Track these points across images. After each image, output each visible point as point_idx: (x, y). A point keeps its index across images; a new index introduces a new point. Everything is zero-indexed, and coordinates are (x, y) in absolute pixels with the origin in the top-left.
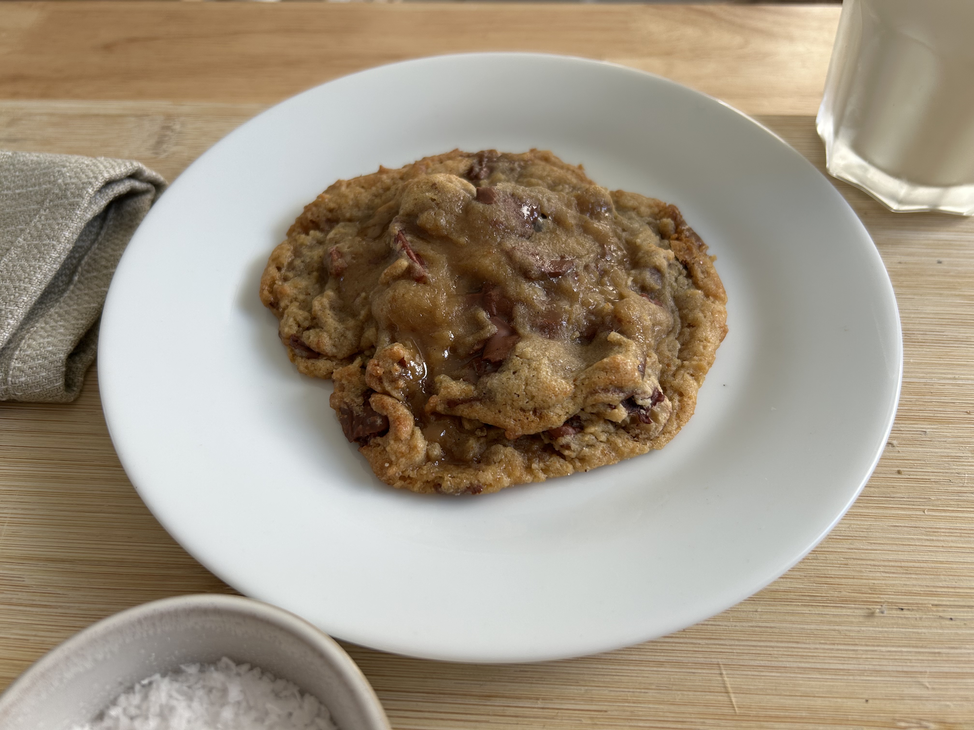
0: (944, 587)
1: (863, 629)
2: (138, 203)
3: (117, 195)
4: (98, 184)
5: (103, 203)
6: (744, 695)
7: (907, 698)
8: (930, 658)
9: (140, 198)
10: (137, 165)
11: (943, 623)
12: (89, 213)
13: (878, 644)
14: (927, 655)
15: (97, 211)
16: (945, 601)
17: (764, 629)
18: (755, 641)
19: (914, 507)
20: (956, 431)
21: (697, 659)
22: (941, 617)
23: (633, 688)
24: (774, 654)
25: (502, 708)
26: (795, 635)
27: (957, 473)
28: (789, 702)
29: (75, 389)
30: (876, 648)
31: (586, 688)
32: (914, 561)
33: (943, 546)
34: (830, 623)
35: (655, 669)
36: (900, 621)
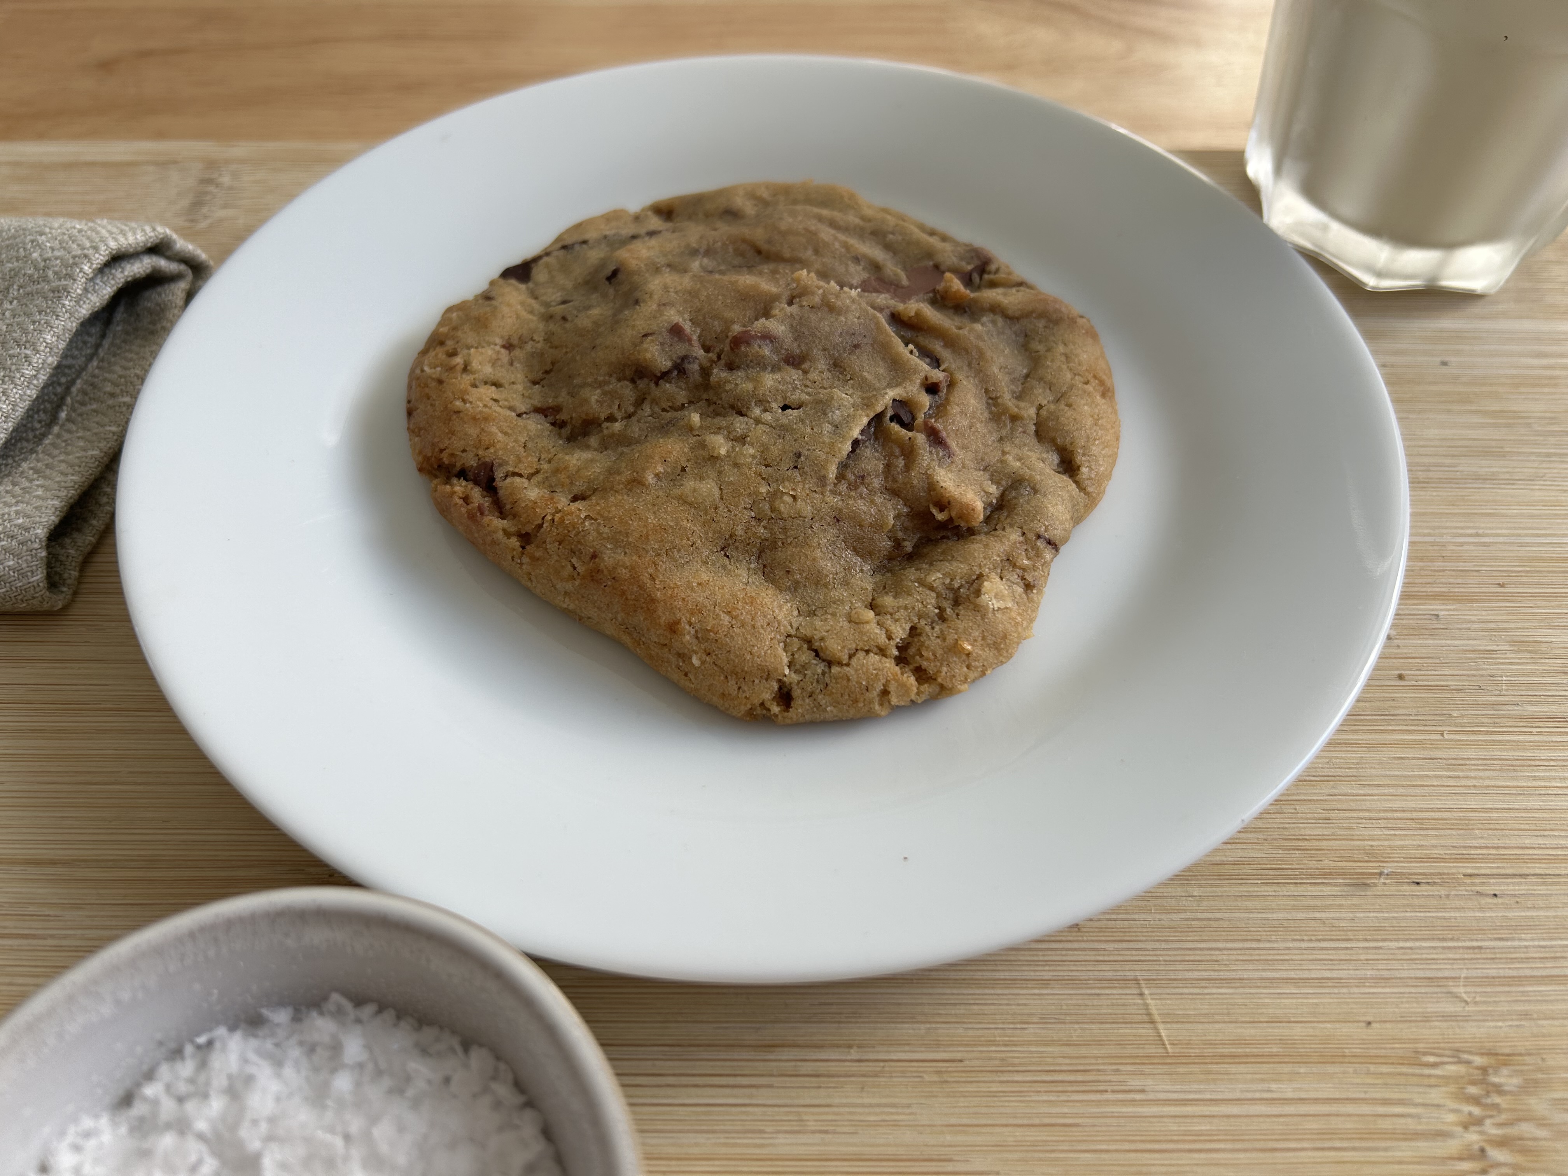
0: (1480, 848)
1: (1358, 915)
2: (163, 295)
3: (129, 279)
4: (100, 258)
5: (106, 290)
6: (1179, 1025)
7: (1434, 1019)
8: (1466, 956)
9: (166, 286)
10: (163, 231)
11: (1483, 902)
12: (84, 306)
13: (1384, 937)
14: (1461, 951)
15: (98, 304)
16: (1485, 868)
17: (1205, 923)
18: (1192, 941)
19: (1426, 728)
20: (1484, 613)
21: (1102, 974)
22: (1478, 893)
23: (1004, 1023)
24: (1223, 960)
25: (793, 1064)
26: (1255, 929)
27: (1490, 676)
28: (1249, 1032)
29: (65, 589)
30: (1381, 944)
31: (928, 1026)
32: (1432, 810)
33: (1475, 786)
34: (1308, 908)
35: (1037, 991)
36: (1416, 902)
